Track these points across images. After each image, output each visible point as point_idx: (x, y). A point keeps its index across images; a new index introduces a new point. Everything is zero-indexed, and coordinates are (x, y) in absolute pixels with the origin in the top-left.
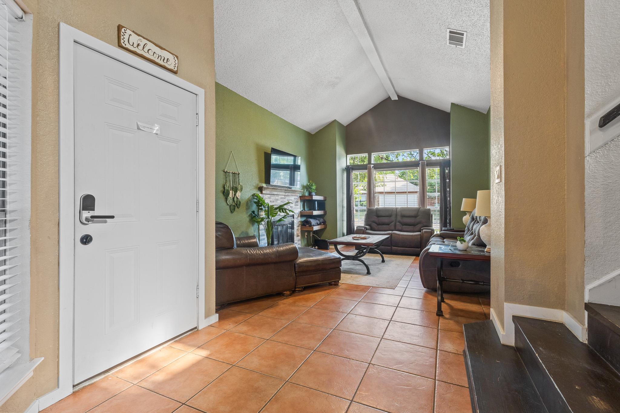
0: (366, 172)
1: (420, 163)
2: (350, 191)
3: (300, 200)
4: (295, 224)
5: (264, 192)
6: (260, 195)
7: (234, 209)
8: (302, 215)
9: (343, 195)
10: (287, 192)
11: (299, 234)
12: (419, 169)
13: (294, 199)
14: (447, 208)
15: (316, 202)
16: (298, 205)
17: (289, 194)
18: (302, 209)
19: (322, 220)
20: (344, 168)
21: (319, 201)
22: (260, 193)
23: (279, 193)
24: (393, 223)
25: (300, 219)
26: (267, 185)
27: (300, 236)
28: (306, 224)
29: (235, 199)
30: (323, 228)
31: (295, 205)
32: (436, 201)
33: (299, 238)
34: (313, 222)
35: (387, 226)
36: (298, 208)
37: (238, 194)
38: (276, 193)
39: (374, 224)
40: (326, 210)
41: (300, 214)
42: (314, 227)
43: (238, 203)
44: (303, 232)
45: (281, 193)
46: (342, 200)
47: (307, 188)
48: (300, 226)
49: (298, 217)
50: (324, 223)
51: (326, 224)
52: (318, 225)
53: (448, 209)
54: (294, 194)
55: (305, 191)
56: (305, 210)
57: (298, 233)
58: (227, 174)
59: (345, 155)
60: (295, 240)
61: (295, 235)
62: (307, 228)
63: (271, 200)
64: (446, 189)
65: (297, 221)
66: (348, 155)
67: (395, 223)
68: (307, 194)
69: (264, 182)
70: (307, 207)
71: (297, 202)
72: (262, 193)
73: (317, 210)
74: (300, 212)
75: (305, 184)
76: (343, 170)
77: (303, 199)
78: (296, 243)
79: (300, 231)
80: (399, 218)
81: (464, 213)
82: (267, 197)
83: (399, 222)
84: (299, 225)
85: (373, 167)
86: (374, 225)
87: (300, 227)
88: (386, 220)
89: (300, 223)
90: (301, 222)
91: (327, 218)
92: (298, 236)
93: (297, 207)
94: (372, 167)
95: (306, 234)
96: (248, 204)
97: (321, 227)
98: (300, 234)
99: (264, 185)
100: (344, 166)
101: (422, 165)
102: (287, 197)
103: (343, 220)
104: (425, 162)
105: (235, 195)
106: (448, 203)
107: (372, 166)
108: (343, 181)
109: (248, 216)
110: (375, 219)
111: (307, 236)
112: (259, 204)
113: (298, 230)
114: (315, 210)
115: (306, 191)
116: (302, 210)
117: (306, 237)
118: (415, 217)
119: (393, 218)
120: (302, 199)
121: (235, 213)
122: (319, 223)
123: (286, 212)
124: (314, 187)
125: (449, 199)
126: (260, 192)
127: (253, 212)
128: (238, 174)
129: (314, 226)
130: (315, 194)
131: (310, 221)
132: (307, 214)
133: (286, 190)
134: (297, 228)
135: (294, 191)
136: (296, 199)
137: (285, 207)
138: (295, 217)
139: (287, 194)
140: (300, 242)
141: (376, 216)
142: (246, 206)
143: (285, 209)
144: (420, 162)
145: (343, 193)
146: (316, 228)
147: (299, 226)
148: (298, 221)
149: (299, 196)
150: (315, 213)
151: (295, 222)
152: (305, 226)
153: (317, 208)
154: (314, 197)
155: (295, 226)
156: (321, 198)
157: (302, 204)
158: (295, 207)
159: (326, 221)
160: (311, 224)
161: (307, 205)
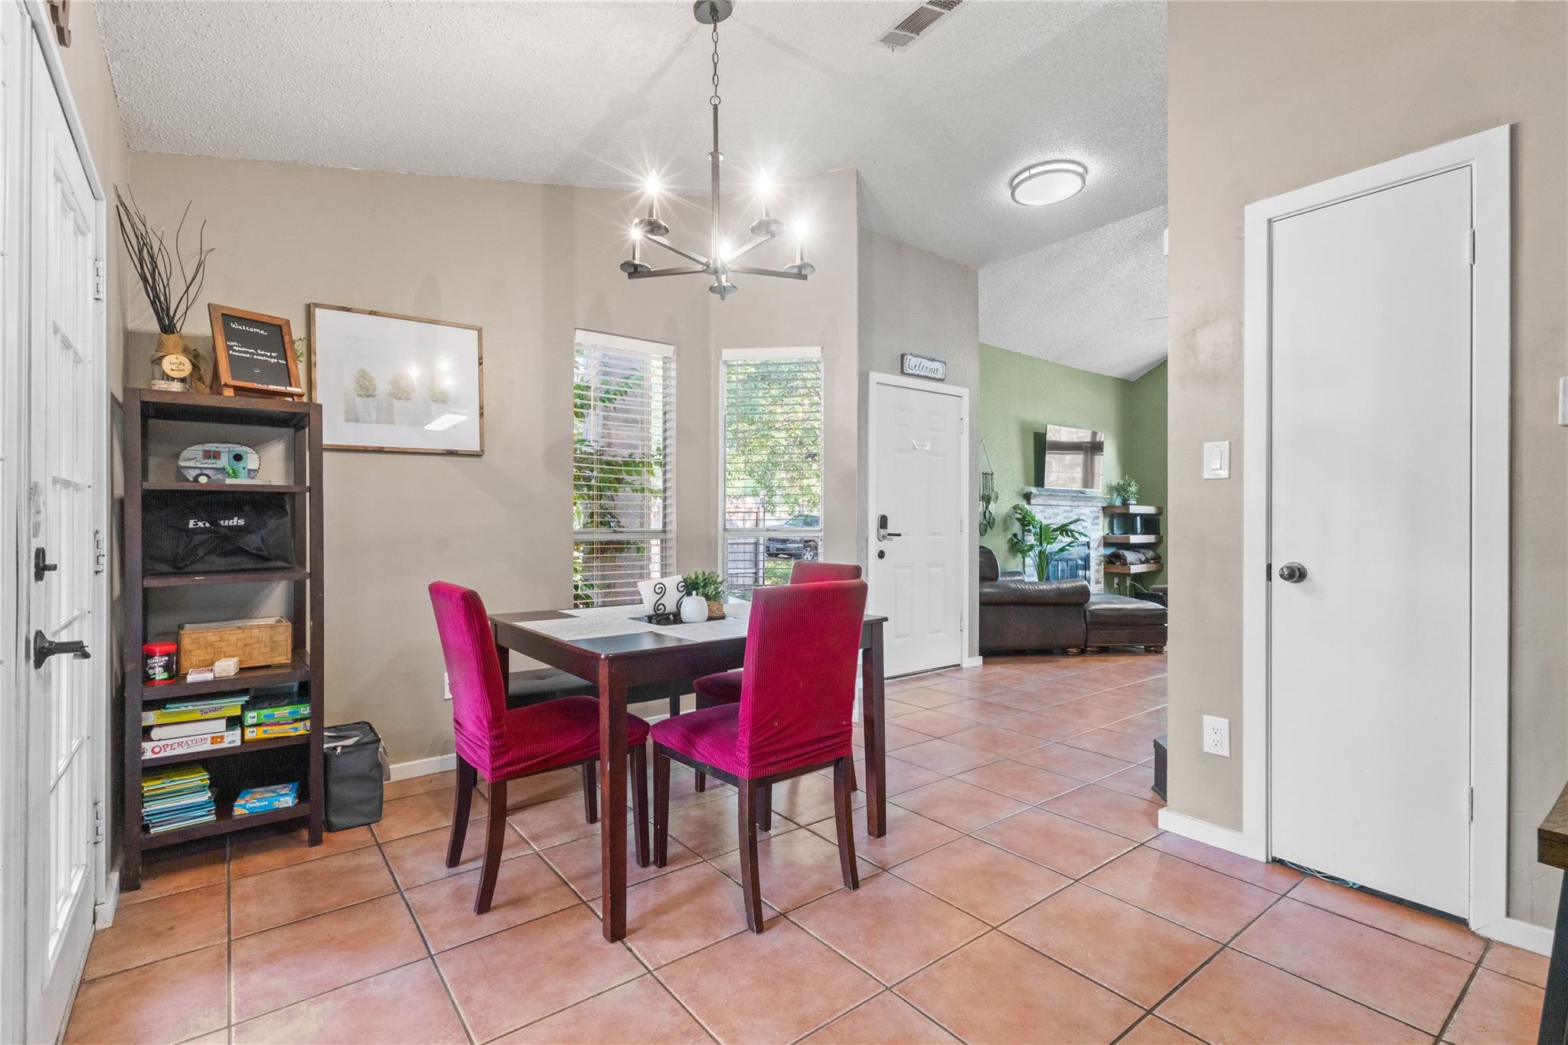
3: (1102, 514)
4: (1091, 559)
5: (1032, 501)
6: (1027, 507)
7: (986, 530)
8: (1107, 544)
10: (1077, 501)
11: (1099, 579)
13: (1091, 512)
15: (1138, 518)
16: (1098, 524)
17: (1080, 503)
18: (1107, 531)
19: (1150, 554)
21: (1142, 516)
22: (1026, 504)
23: (1060, 503)
25: (1102, 551)
26: (1039, 489)
27: (1103, 582)
28: (1114, 561)
29: (987, 514)
30: (1153, 569)
31: (1092, 524)
33: (1102, 586)
34: (1130, 556)
36: (1098, 530)
37: (992, 507)
38: (1054, 502)
40: (1162, 534)
41: (1102, 542)
42: (1132, 567)
43: (992, 520)
44: (1110, 576)
45: (1064, 503)
47: (1120, 490)
48: (1104, 563)
49: (1099, 546)
50: (1157, 559)
51: (1162, 562)
52: (1142, 563)
54: (1089, 504)
55: (1115, 496)
56: (1114, 534)
57: (1098, 576)
61: (1091, 580)
62: (1118, 568)
63: (1046, 514)
65: (1097, 554)
68: (1118, 502)
69: (1033, 484)
70: (1119, 528)
71: (1097, 518)
72: (1029, 503)
73: (1139, 534)
74: (1104, 537)
75: (1114, 483)
77: (1108, 511)
79: (1102, 573)
82: (1038, 511)
84: (1101, 561)
87: (1102, 567)
89: (1102, 558)
90: (1105, 556)
91: (1163, 550)
92: (1098, 582)
93: (1096, 527)
95: (1116, 580)
96: (1006, 521)
97: (1149, 568)
98: (1102, 580)
99: (1034, 490)
102: (1076, 509)
105: (986, 508)
109: (1006, 541)
111: (1117, 584)
112: (1025, 521)
113: (1097, 571)
114: (1135, 533)
115: (1118, 496)
116: (1108, 534)
117: (1116, 586)
120: (1106, 511)
121: (987, 536)
122: (1143, 560)
123: (1073, 536)
124: (1133, 489)
126: (1027, 501)
127: (1015, 535)
128: (992, 475)
129: (1133, 564)
130: (1135, 503)
131: (1124, 556)
132: (1117, 541)
133: (1073, 497)
134: (1097, 567)
135: (1091, 497)
136: (1095, 512)
137: (1072, 527)
138: (1091, 546)
139: (1075, 503)
142: (1004, 525)
143: (1071, 531)
146: (1136, 569)
147: (1100, 564)
148: (1099, 554)
149: (1102, 507)
150: (1135, 539)
151: (1091, 555)
152: (1114, 563)
153: (1139, 530)
154: (1134, 509)
155: (1091, 564)
156: (1150, 510)
157: (1107, 521)
158: (1092, 527)
159: (1160, 557)
160: (1125, 560)
161: (1117, 524)
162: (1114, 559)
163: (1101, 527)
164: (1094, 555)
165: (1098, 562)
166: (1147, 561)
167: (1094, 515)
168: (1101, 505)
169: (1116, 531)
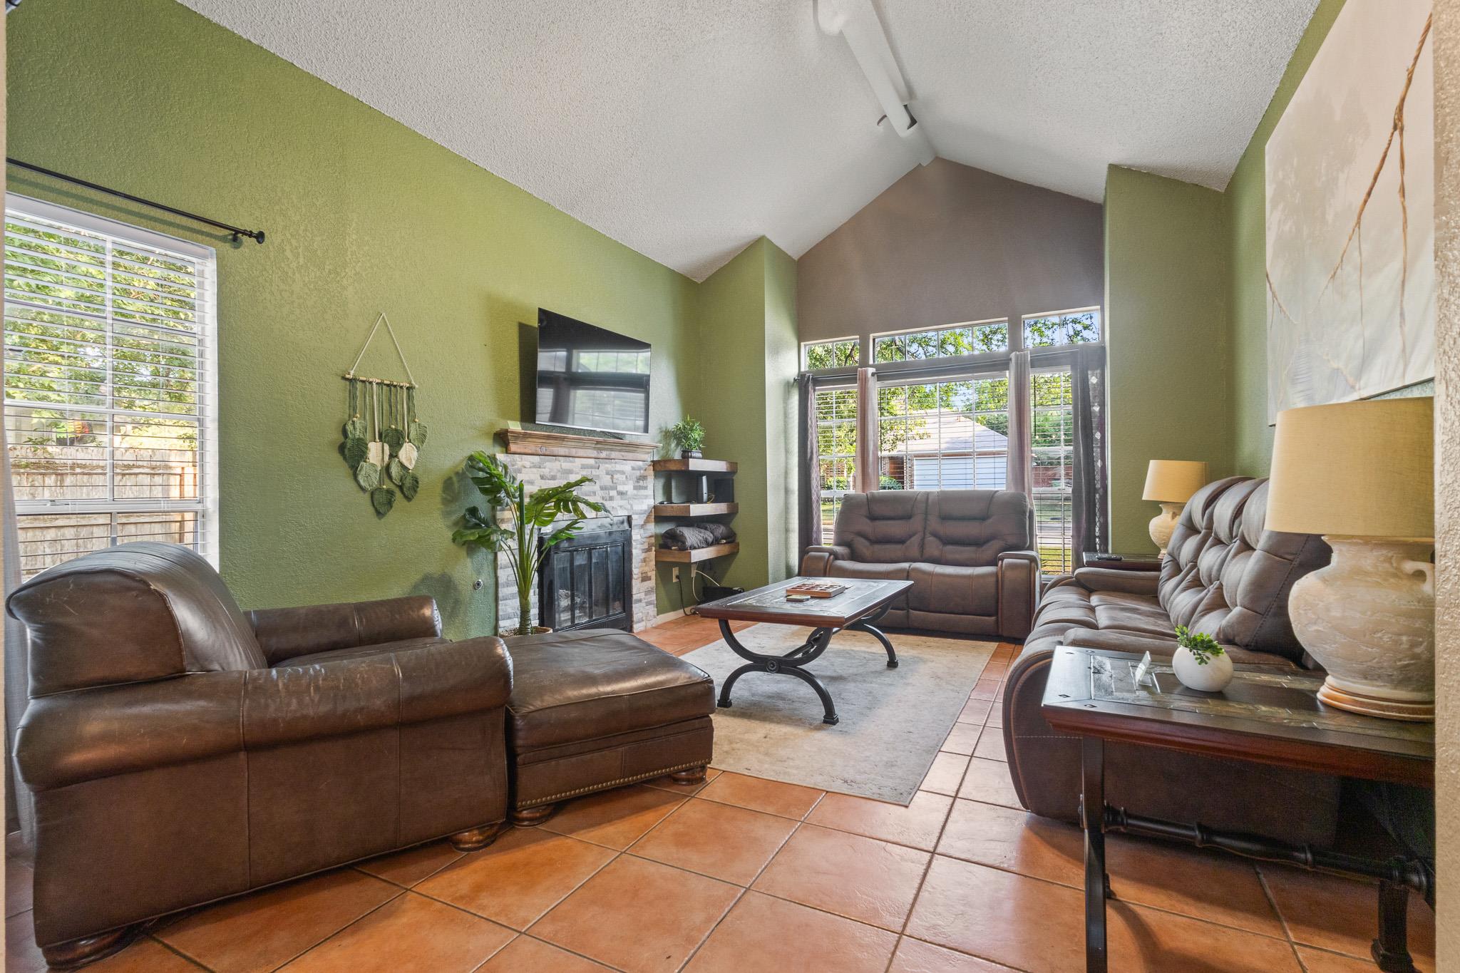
0: (854, 388)
1: (1011, 359)
2: (809, 447)
3: (652, 473)
4: (634, 543)
5: (513, 447)
6: (501, 457)
7: (390, 504)
8: (659, 516)
9: (787, 458)
10: (605, 449)
11: (649, 574)
12: (1008, 377)
13: (633, 469)
14: (1095, 491)
15: (704, 478)
16: (646, 488)
17: (614, 454)
18: (660, 498)
19: (721, 530)
20: (792, 381)
21: (711, 475)
22: (502, 452)
23: (573, 452)
24: (915, 540)
25: (652, 529)
26: (527, 425)
27: (653, 577)
28: (669, 544)
29: (395, 470)
30: (727, 553)
31: (635, 488)
32: (1062, 471)
33: (652, 583)
34: (691, 536)
35: (899, 546)
36: (646, 497)
37: (408, 454)
38: (562, 451)
39: (862, 540)
40: (736, 501)
41: (653, 514)
42: (693, 552)
43: (408, 482)
44: (663, 569)
45: (581, 452)
46: (783, 471)
47: (679, 436)
48: (654, 548)
49: (647, 522)
50: (731, 538)
51: (737, 541)
52: (709, 544)
53: (1097, 496)
54: (630, 455)
55: (673, 445)
56: (672, 503)
57: (646, 569)
58: (359, 385)
59: (795, 342)
60: (634, 591)
61: (634, 576)
62: (673, 556)
63: (546, 471)
64: (1092, 435)
65: (642, 538)
66: (802, 344)
67: (923, 539)
68: (677, 455)
69: (518, 416)
70: (680, 493)
71: (643, 478)
72: (507, 451)
73: (706, 503)
74: (655, 507)
75: (671, 427)
76: (788, 386)
77: (662, 469)
78: (640, 601)
79: (654, 563)
80: (934, 524)
81: (1155, 508)
82: (528, 464)
83: (935, 535)
84: (650, 546)
85: (873, 374)
86: (861, 545)
87: (653, 553)
88: (895, 529)
89: (653, 540)
90: (656, 536)
91: (738, 524)
92: (645, 578)
93: (643, 492)
94: (870, 375)
95: (675, 571)
96: (451, 487)
97: (718, 551)
98: (653, 574)
99: (515, 426)
100: (791, 372)
101: (1017, 363)
102: (606, 463)
103: (787, 530)
104: (1025, 356)
105: (391, 456)
106: (1098, 477)
107: (871, 370)
108: (786, 415)
109: (449, 523)
110: (866, 526)
111: (677, 577)
112: (492, 486)
113: (644, 560)
114: (699, 500)
115: (678, 445)
116: (662, 503)
117: (675, 580)
118: (983, 518)
119: (916, 523)
120: (658, 468)
121: (394, 515)
122: (710, 540)
124: (697, 435)
125: (1099, 464)
126: (502, 446)
127: (473, 511)
128: (408, 388)
129: (695, 548)
130: (700, 455)
131: (683, 535)
132: (675, 514)
133: (598, 443)
134: (644, 555)
135: (630, 445)
136: (640, 469)
138: (634, 523)
139: (604, 454)
140: (653, 597)
141: (867, 517)
142: (444, 492)
144: (1013, 355)
145: (787, 451)
146: (699, 555)
147: (649, 550)
148: (647, 535)
149: (653, 461)
150: (697, 510)
151: (634, 537)
152: (669, 548)
153: (705, 496)
154: (696, 464)
155: (634, 551)
156: (718, 466)
157: (660, 483)
158: (635, 492)
159: (735, 534)
160: (684, 543)
161: (677, 487)
162: (669, 541)
163: (650, 492)
164: (639, 537)
165: (646, 546)
166: (716, 542)
167: (638, 473)
168: (649, 458)
169: (675, 498)
